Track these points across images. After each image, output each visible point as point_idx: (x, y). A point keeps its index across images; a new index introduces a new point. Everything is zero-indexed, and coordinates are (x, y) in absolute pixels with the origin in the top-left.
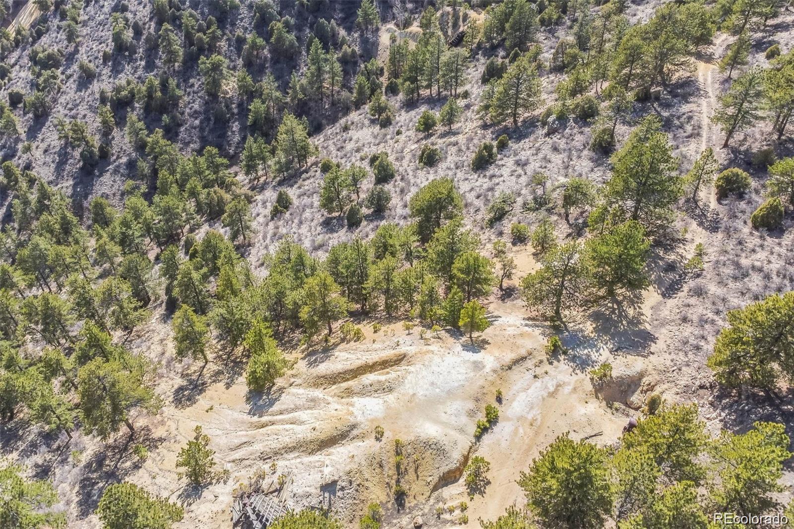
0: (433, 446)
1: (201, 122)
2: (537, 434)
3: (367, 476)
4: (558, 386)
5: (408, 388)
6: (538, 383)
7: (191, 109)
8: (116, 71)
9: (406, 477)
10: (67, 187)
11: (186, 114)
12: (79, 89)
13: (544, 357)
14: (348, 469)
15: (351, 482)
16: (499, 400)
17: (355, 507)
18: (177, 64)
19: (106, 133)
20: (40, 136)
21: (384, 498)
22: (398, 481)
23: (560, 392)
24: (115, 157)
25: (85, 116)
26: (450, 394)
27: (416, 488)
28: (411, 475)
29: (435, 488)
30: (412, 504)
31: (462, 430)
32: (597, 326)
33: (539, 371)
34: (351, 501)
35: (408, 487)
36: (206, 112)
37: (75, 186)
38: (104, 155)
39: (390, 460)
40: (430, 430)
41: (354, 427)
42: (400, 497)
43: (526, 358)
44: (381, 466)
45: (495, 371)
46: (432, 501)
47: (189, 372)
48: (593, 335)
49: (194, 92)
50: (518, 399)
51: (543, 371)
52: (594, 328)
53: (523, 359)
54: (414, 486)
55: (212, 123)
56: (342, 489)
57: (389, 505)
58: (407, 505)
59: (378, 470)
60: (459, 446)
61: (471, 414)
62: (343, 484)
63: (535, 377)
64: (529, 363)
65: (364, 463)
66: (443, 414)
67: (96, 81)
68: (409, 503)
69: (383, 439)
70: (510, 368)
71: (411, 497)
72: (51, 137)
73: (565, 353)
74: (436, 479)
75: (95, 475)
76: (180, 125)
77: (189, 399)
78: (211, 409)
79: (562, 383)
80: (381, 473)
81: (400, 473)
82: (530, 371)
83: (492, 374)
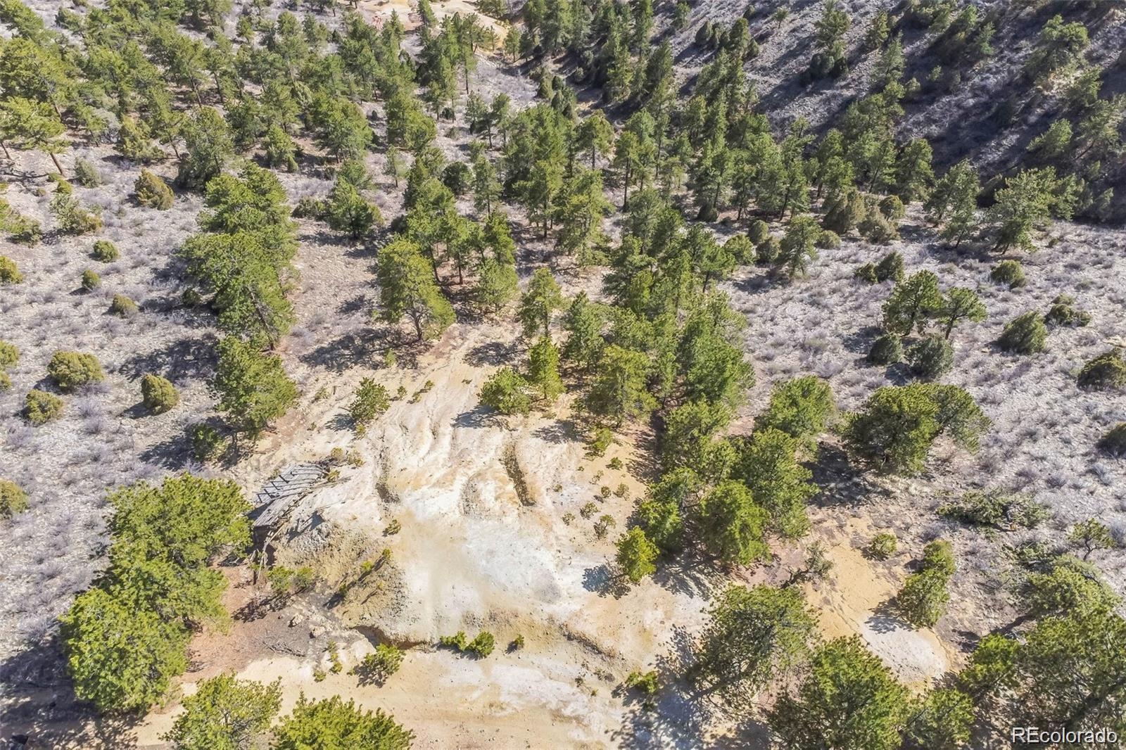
0: (400, 595)
3: (342, 547)
5: (474, 528)
6: (568, 689)
7: (982, 80)
10: (770, 85)
11: (970, 84)
14: (340, 522)
15: (328, 534)
16: (513, 647)
19: (864, 48)
20: (807, 9)
21: (331, 580)
22: (353, 584)
24: (843, 83)
25: (867, 13)
26: (486, 580)
27: (355, 610)
28: (364, 593)
29: (362, 629)
30: (337, 615)
31: (439, 619)
34: (313, 548)
36: (996, 96)
37: (779, 88)
38: (837, 73)
39: (369, 560)
40: (419, 581)
41: (397, 500)
42: (339, 598)
43: (600, 652)
44: (359, 555)
45: (551, 619)
46: (346, 634)
50: (527, 671)
51: (594, 688)
53: (596, 649)
54: (354, 604)
56: (320, 531)
58: (334, 610)
59: (354, 554)
60: (414, 626)
61: (469, 620)
62: (324, 529)
63: (579, 680)
64: (595, 662)
65: (353, 534)
68: (337, 611)
69: (388, 537)
70: (570, 638)
71: (343, 610)
72: (812, 19)
74: (369, 624)
75: (357, 342)
77: (480, 359)
78: (468, 382)
79: (585, 722)
80: (353, 560)
81: (362, 580)
82: (584, 670)
83: (545, 617)
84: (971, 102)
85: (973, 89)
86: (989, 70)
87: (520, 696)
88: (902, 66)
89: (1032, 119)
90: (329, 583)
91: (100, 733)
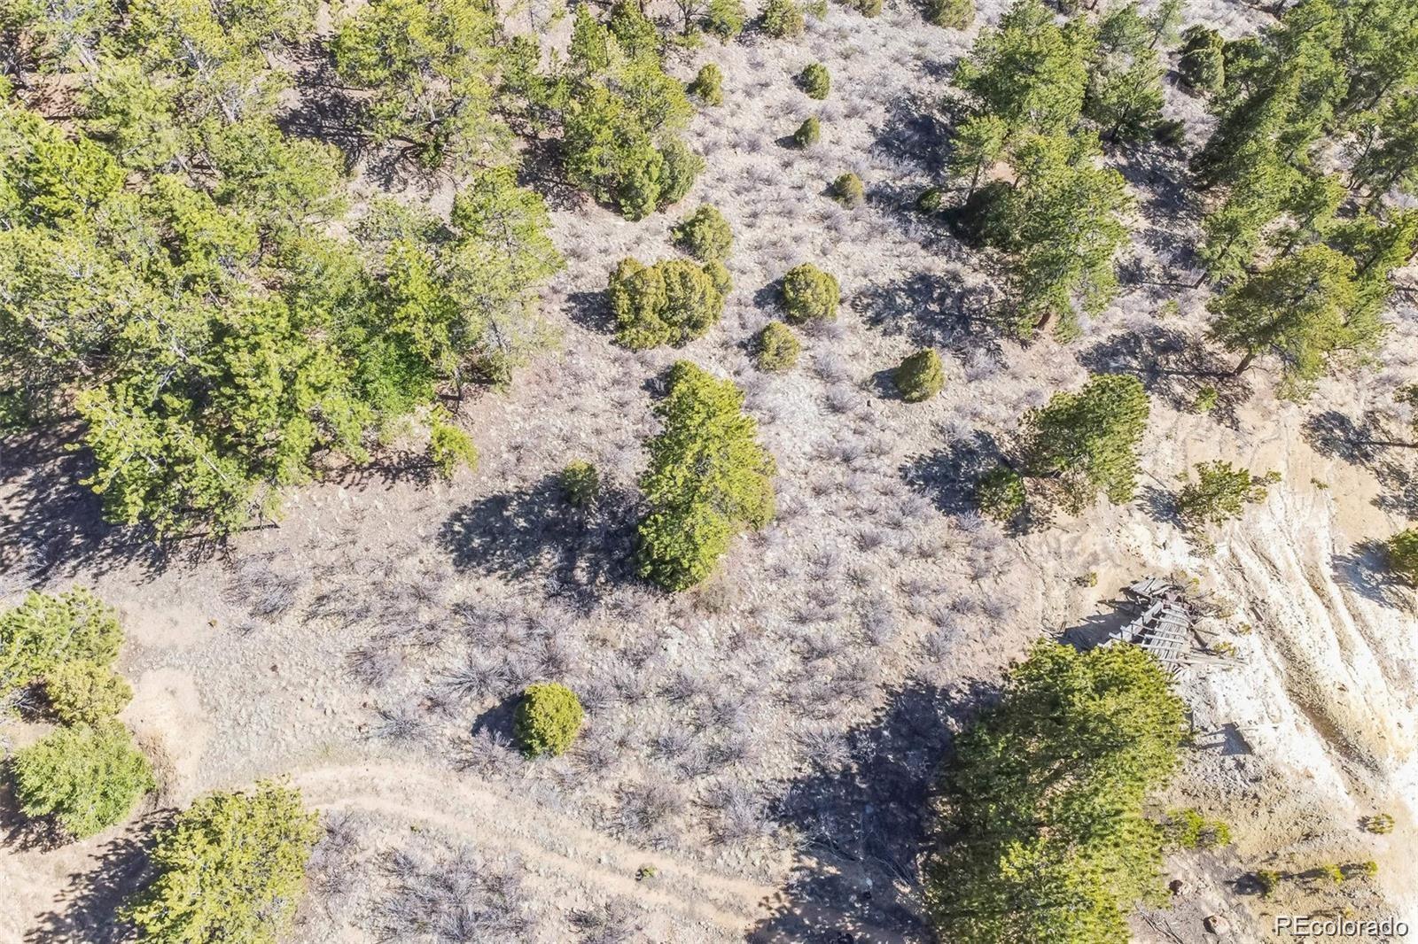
3: (1278, 810)
9: (1300, 893)
14: (1282, 770)
15: (1256, 780)
17: (1213, 795)
21: (1245, 850)
22: (1287, 876)
28: (1307, 903)
30: (1248, 910)
34: (1221, 786)
35: (1280, 898)
39: (1326, 855)
41: (1374, 767)
42: (1255, 884)
44: (1307, 837)
47: (1383, 422)
54: (1287, 910)
56: (1240, 766)
57: (1234, 863)
58: (1245, 899)
59: (1297, 832)
65: (1304, 800)
68: (1250, 904)
69: (1367, 835)
71: (1260, 907)
77: (1326, 442)
78: (1320, 486)
80: (1293, 839)
81: (1307, 879)
90: (1238, 852)
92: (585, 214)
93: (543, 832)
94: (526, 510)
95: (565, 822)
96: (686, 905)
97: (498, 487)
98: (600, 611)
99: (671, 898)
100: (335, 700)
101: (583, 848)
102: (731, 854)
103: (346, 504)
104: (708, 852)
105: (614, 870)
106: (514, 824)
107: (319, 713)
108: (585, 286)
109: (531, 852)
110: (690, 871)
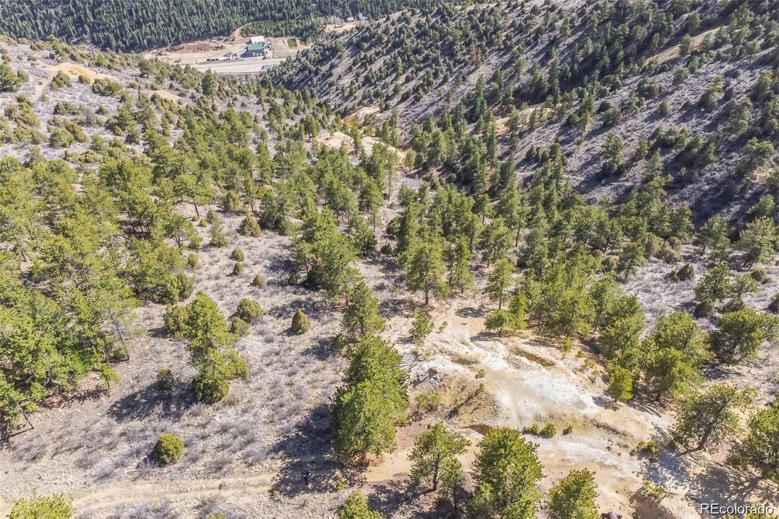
0: (495, 407)
1: (709, 190)
2: (559, 467)
3: (451, 386)
4: (615, 467)
5: (525, 374)
6: (604, 452)
7: (712, 175)
8: (683, 119)
9: (467, 407)
10: (578, 181)
11: (704, 177)
12: (646, 121)
13: (632, 447)
14: (447, 373)
15: (442, 380)
16: (566, 432)
17: (431, 393)
18: (734, 135)
19: (634, 159)
20: (594, 139)
21: (447, 404)
22: (462, 405)
23: (609, 470)
24: (624, 179)
25: (632, 140)
26: (542, 398)
27: (466, 417)
28: (470, 409)
29: (473, 427)
30: (455, 422)
31: (520, 418)
32: (706, 476)
33: (615, 447)
34: (432, 388)
35: (462, 412)
36: (722, 183)
37: (583, 182)
38: (619, 173)
39: (470, 391)
40: (504, 399)
41: (476, 362)
42: (454, 412)
43: (618, 433)
44: (463, 389)
45: (585, 417)
46: (464, 430)
47: (486, 306)
48: (691, 475)
49: (727, 164)
50: (578, 444)
51: (619, 452)
52: (701, 474)
53: (615, 432)
54: (466, 414)
55: (718, 194)
56: (435, 379)
57: (446, 410)
58: (453, 419)
59: (459, 389)
60: (508, 422)
61: (538, 418)
62: (438, 377)
63: (608, 448)
64: (616, 439)
65: (457, 378)
66: (522, 402)
67: (663, 119)
68: (455, 419)
69: (479, 379)
70: (598, 426)
71: (458, 418)
72: (599, 144)
73: (651, 461)
74: (478, 423)
75: (391, 305)
76: (691, 182)
77: (465, 315)
78: (465, 324)
79: (619, 468)
80: (459, 392)
81: (467, 402)
82: (610, 443)
83: (581, 416)
84: (707, 187)
85: (707, 180)
86: (715, 169)
87: (578, 456)
88: (661, 168)
89: (747, 196)
90: (446, 406)
91: (345, 475)
92: (150, 307)
93: (175, 488)
94: (144, 396)
95: (184, 482)
96: (242, 491)
97: (131, 392)
98: (184, 417)
99: (236, 490)
100: (71, 478)
101: (194, 487)
102: (257, 468)
103: (64, 414)
104: (247, 470)
105: (208, 489)
106: (162, 490)
107: (65, 486)
108: (154, 327)
109: (171, 496)
110: (241, 479)
